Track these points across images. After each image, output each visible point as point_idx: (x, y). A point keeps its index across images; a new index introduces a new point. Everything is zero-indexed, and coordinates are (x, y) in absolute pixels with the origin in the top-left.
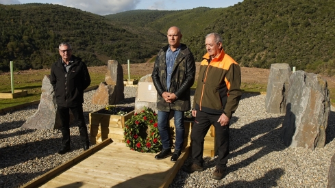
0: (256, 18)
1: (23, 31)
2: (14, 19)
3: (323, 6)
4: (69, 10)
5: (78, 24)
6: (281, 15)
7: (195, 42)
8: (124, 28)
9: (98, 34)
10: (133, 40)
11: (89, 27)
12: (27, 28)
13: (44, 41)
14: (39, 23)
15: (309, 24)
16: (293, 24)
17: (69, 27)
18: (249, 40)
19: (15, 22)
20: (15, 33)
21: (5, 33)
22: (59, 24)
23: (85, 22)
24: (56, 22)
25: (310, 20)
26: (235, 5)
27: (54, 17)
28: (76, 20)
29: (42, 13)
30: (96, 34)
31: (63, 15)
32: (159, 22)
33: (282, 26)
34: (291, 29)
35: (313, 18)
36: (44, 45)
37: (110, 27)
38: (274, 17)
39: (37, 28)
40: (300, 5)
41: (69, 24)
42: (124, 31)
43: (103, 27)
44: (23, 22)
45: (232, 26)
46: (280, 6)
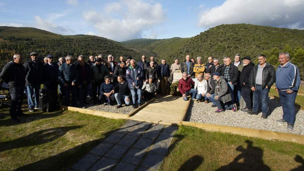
0: (208, 43)
1: (74, 50)
2: (69, 44)
3: (244, 37)
4: (101, 39)
5: (105, 47)
6: (221, 42)
7: (172, 57)
8: (132, 49)
9: (117, 52)
10: (137, 56)
11: (112, 48)
12: (76, 49)
13: (86, 56)
14: (83, 46)
15: (237, 47)
16: (228, 47)
17: (100, 48)
18: (204, 56)
19: (70, 45)
20: (70, 51)
21: (64, 51)
22: (95, 47)
23: (110, 45)
24: (93, 45)
25: (238, 45)
26: (195, 36)
27: (92, 42)
28: (105, 44)
29: (85, 40)
30: (116, 53)
31: (97, 41)
32: (152, 45)
33: (222, 48)
34: (227, 50)
36: (86, 59)
37: (124, 49)
38: (217, 43)
39: (82, 48)
40: (232, 36)
41: (101, 47)
42: (132, 50)
43: (120, 48)
44: (74, 45)
45: (194, 48)
46: (221, 37)
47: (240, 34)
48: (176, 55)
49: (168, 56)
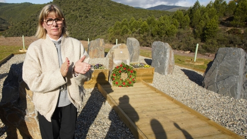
6: (73, 11)
7: (25, 25)
15: (87, 17)
16: (80, 16)
26: (48, 3)
33: (74, 17)
34: (79, 19)
35: (89, 14)
38: (70, 12)
40: (82, 6)
46: (73, 6)
47: (89, 4)
48: (29, 22)
49: (19, 23)
